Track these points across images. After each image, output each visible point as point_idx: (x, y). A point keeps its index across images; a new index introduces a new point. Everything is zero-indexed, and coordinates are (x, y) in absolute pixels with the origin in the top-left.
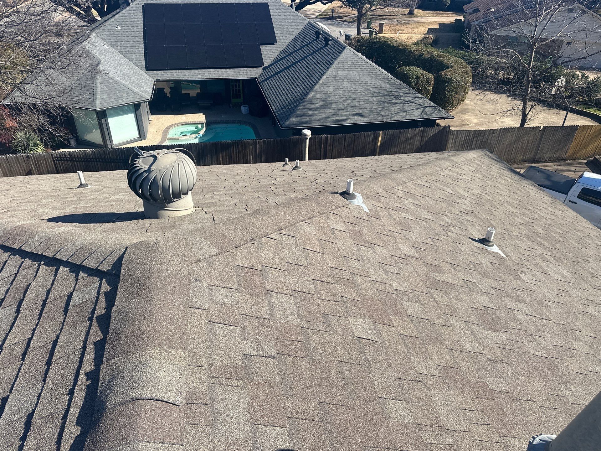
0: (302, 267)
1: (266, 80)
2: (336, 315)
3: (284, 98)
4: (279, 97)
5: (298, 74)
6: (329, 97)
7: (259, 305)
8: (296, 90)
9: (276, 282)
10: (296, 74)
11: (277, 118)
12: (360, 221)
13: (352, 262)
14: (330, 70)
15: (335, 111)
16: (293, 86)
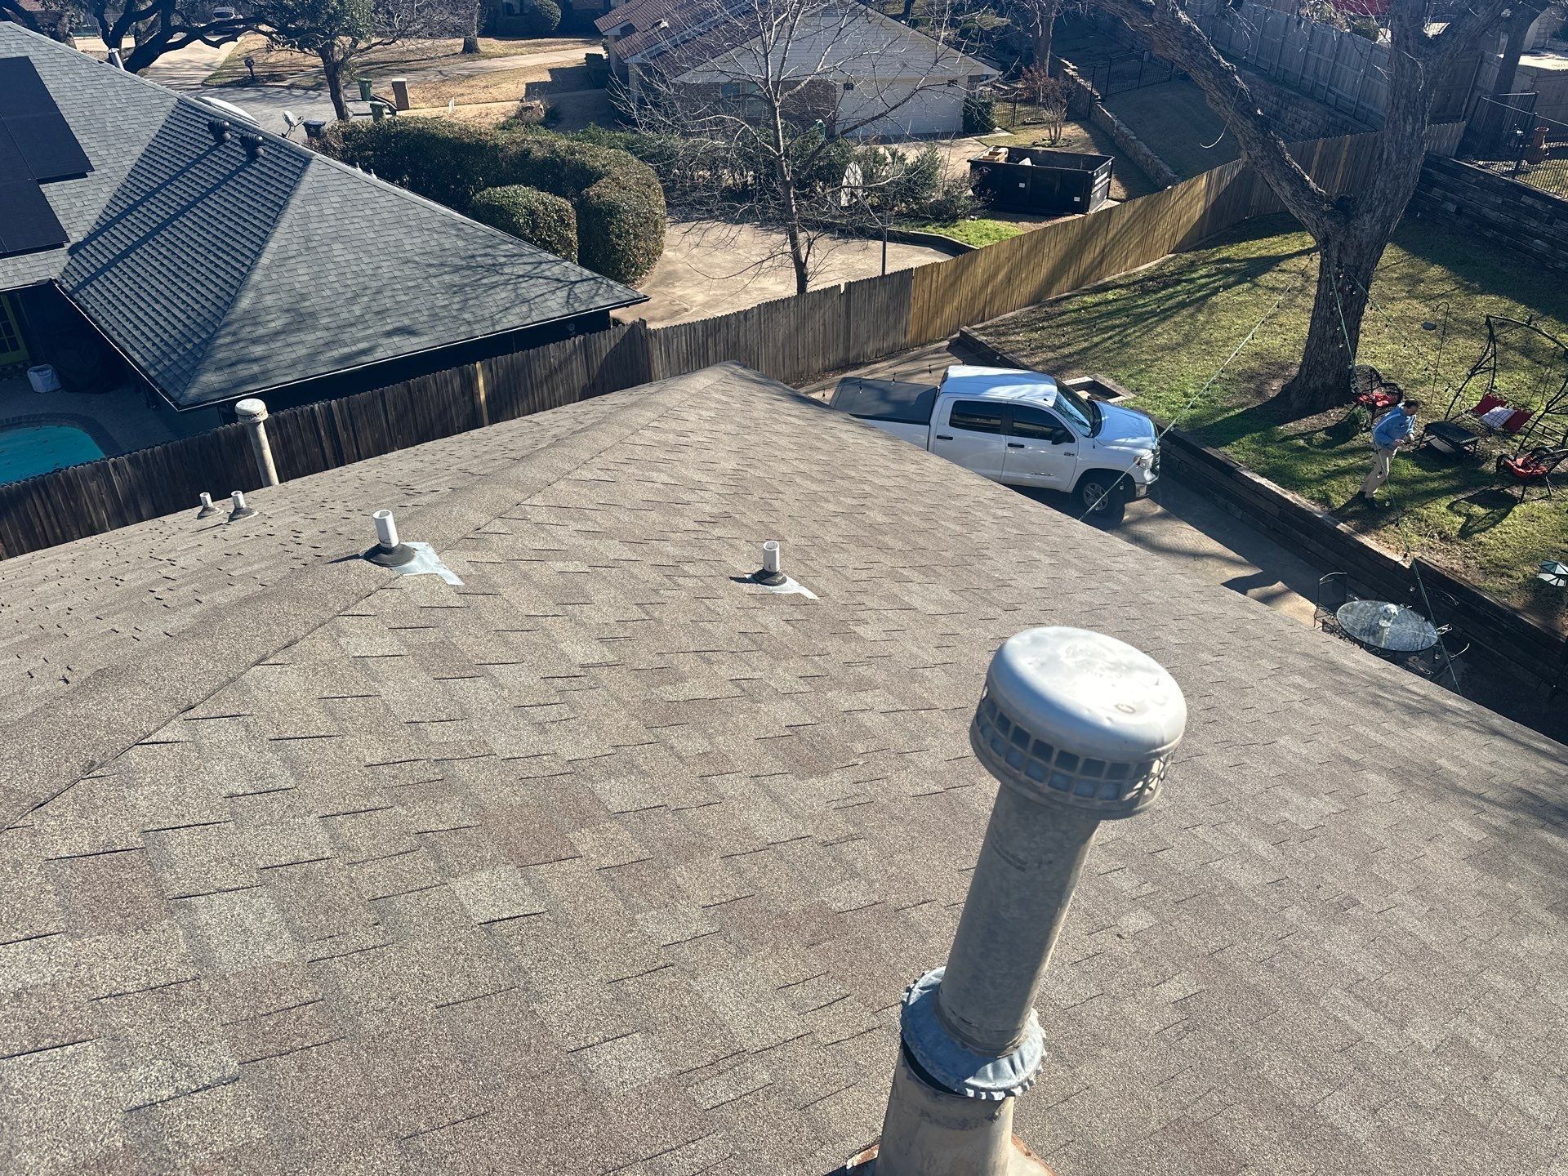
0: (279, 795)
1: (88, 281)
2: (410, 888)
3: (163, 323)
4: (146, 325)
5: (188, 250)
6: (304, 297)
7: (154, 952)
8: (195, 295)
9: (203, 865)
10: (182, 250)
11: (157, 384)
12: (440, 613)
13: (435, 733)
14: (284, 225)
15: (332, 332)
16: (183, 286)
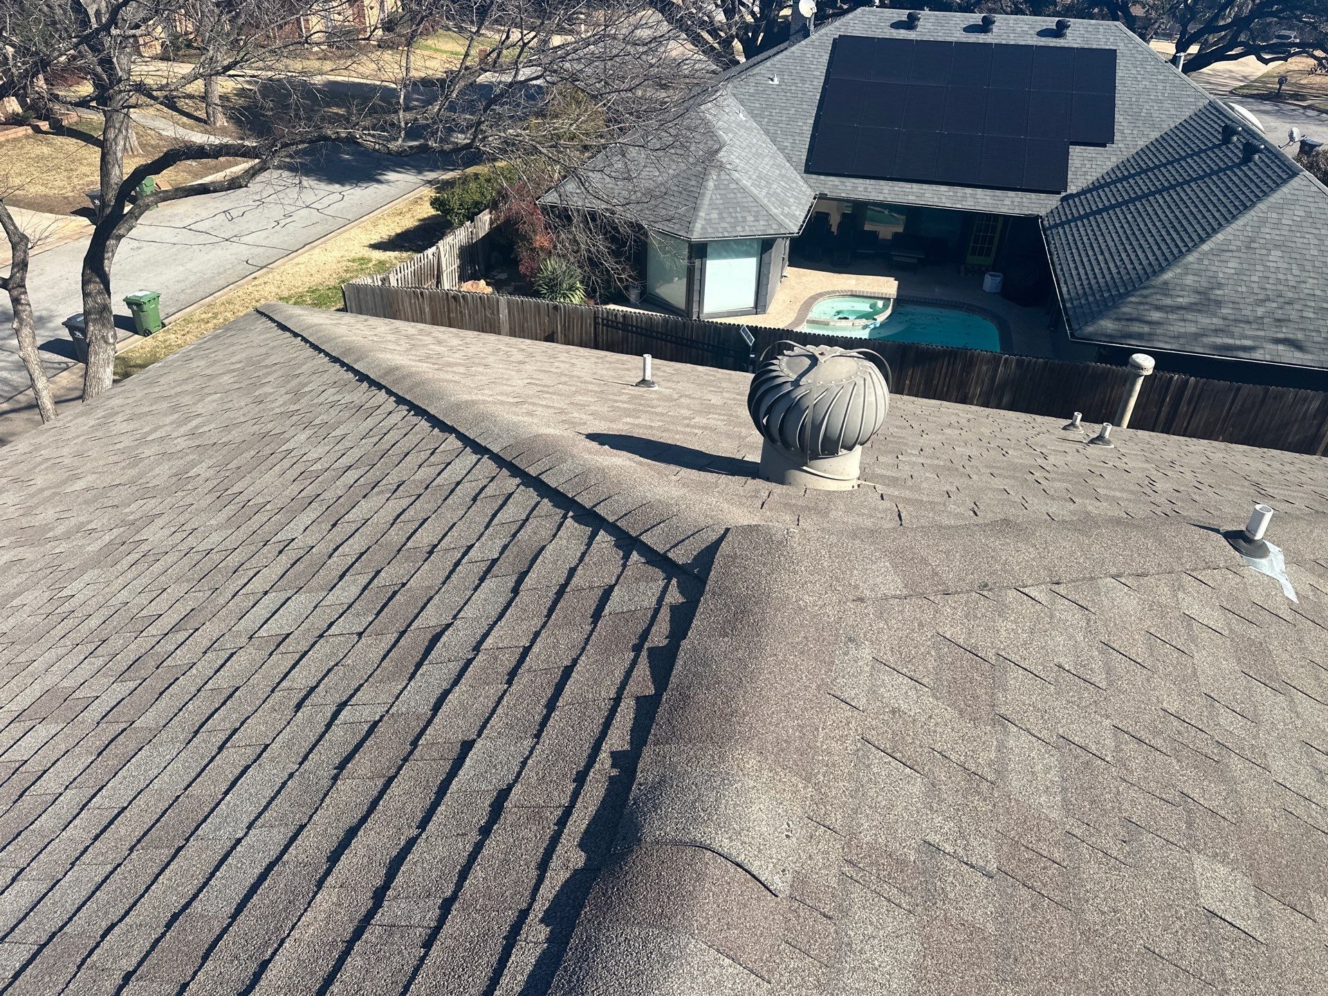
0: (1091, 688)
1: (1062, 224)
2: (1159, 833)
3: (1097, 271)
4: (1084, 268)
5: (1148, 221)
6: (1220, 286)
7: (975, 744)
8: (1133, 257)
9: (1024, 705)
10: (1144, 220)
11: (1066, 314)
12: (1268, 617)
13: (1225, 718)
14: (1241, 222)
15: (1227, 322)
16: (1128, 247)
